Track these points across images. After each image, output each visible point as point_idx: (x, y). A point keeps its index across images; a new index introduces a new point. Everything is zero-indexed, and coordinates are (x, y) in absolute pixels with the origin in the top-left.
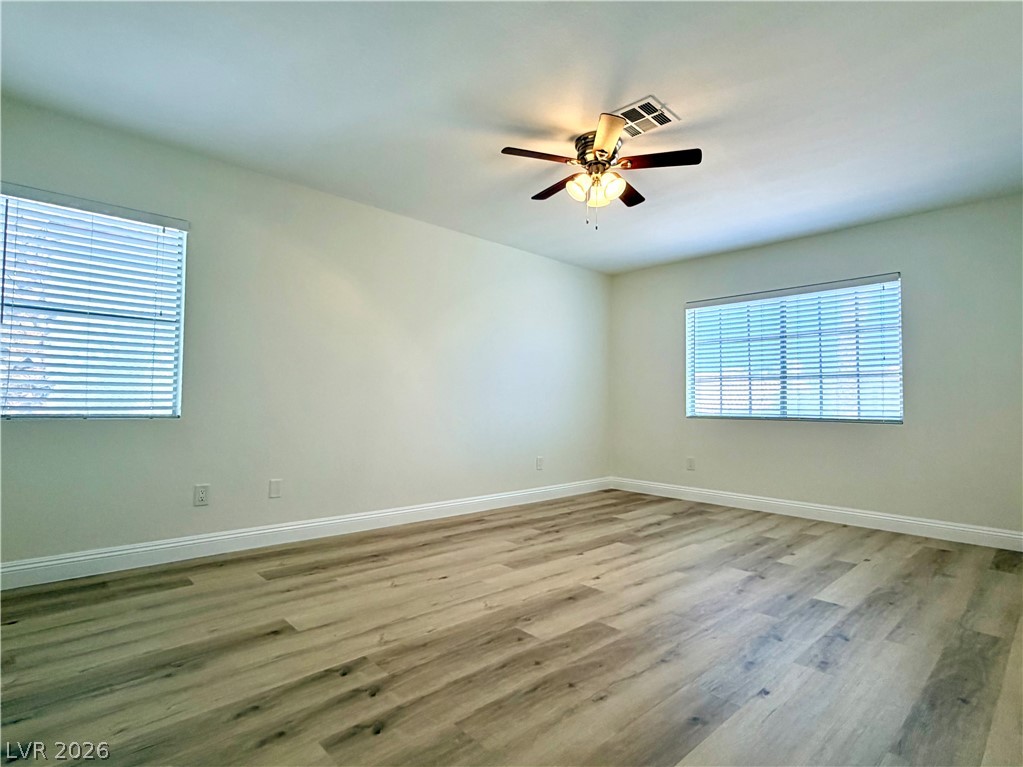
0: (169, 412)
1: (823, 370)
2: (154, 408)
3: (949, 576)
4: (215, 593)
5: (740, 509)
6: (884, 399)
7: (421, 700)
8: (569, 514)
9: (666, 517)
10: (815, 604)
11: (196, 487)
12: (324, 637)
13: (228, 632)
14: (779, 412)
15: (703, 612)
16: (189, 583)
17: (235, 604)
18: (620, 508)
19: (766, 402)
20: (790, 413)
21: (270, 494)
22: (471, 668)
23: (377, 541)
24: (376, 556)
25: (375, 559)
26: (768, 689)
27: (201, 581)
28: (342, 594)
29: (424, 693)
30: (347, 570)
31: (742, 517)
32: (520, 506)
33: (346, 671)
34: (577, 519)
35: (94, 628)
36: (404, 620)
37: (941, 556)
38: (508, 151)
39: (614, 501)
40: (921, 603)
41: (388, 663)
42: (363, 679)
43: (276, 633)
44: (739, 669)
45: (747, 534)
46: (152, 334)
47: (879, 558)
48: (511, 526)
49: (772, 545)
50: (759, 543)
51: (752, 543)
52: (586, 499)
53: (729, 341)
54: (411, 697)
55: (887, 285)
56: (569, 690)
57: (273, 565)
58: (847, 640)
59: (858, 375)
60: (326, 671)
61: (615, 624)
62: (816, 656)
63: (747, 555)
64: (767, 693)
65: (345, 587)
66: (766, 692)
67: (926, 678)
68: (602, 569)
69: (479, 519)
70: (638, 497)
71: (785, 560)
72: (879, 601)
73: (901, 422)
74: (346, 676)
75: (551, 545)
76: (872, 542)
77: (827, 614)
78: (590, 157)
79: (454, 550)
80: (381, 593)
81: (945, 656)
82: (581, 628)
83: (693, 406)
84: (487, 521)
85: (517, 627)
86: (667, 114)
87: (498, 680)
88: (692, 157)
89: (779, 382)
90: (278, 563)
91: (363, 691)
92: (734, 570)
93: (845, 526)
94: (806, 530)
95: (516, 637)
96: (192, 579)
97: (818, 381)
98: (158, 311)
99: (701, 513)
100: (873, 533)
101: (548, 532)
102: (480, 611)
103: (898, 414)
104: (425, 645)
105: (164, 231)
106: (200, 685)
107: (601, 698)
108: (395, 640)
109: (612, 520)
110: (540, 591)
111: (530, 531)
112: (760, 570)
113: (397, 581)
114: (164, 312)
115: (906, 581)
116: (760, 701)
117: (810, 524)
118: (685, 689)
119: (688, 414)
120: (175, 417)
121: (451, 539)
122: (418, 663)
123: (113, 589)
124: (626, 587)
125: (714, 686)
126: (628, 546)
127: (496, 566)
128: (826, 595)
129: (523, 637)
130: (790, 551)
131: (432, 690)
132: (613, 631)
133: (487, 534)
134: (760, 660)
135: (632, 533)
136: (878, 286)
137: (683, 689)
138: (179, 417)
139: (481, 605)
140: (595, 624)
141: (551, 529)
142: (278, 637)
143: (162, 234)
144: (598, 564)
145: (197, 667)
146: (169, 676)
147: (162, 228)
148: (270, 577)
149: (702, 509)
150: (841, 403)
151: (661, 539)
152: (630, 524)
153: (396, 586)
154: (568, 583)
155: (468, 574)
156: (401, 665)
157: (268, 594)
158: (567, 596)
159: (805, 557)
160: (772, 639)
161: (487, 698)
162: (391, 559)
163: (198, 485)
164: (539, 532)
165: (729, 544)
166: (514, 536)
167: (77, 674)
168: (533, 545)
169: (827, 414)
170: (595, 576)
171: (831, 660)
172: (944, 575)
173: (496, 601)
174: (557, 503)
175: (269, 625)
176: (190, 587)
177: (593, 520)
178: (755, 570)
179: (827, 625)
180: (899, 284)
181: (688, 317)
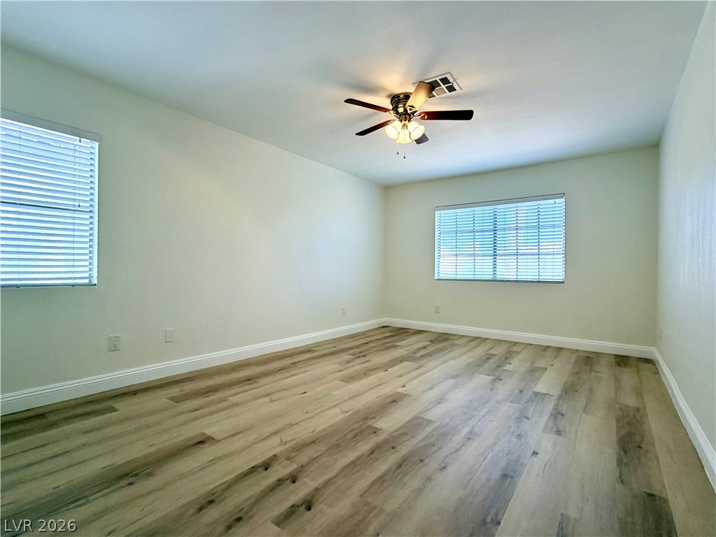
0: (87, 281)
1: (519, 251)
2: (75, 278)
3: (598, 372)
4: (139, 416)
5: (467, 336)
6: (553, 269)
7: (328, 483)
8: (367, 343)
9: (427, 343)
10: (536, 394)
11: (110, 337)
12: (237, 443)
13: (162, 445)
14: (492, 277)
15: (477, 405)
16: (113, 410)
17: (158, 423)
18: (396, 338)
19: (484, 270)
20: (498, 277)
21: (166, 340)
22: (351, 456)
23: (245, 369)
24: (249, 380)
25: (249, 382)
26: (536, 450)
27: (124, 407)
28: (236, 410)
29: (328, 476)
30: (233, 391)
31: (472, 341)
32: (332, 339)
33: (266, 466)
34: (373, 347)
35: (48, 451)
36: (290, 425)
37: (588, 360)
38: (350, 101)
39: (391, 334)
40: (591, 390)
41: (294, 457)
42: (281, 470)
43: (201, 442)
44: (514, 440)
45: (479, 351)
46: (71, 221)
47: (557, 363)
48: (333, 353)
49: (497, 358)
50: (489, 357)
51: (484, 358)
52: (372, 333)
53: (462, 232)
54: (321, 480)
55: (557, 201)
56: (421, 465)
57: (175, 391)
58: (563, 415)
59: (539, 254)
60: (253, 467)
61: (429, 416)
62: (552, 427)
63: (486, 366)
64: (537, 454)
65: (237, 404)
66: (535, 453)
67: (614, 435)
68: (403, 380)
69: (308, 350)
70: (404, 330)
71: (508, 367)
72: (569, 390)
73: (563, 282)
74: (269, 470)
75: (364, 365)
76: (548, 353)
77: (546, 400)
78: (401, 110)
79: (302, 373)
80: (266, 408)
81: (618, 421)
82: (409, 421)
83: (439, 273)
84: (315, 351)
85: (369, 424)
86: (455, 86)
87: (374, 462)
88: (467, 115)
89: (492, 258)
90: (178, 389)
91: (285, 480)
92: (481, 375)
93: (530, 344)
94: (512, 348)
95: (371, 431)
96: (116, 406)
97: (515, 257)
98: (77, 204)
99: (447, 339)
100: (547, 348)
101: (359, 357)
102: (339, 415)
103: (561, 278)
104: (314, 442)
105: (80, 141)
106: (159, 489)
107: (444, 468)
108: (291, 441)
109: (395, 347)
110: (371, 397)
111: (346, 357)
112: (497, 374)
113: (273, 397)
114: (81, 204)
115: (578, 377)
116: (535, 459)
117: (512, 344)
118: (490, 455)
119: (436, 278)
120: (92, 285)
121: (297, 365)
122: (315, 456)
123: (52, 418)
124: (424, 391)
125: (506, 453)
126: (413, 364)
127: (335, 381)
128: (540, 387)
129: (376, 430)
130: (507, 361)
131: (333, 474)
132: (429, 422)
133: (319, 360)
134: (523, 432)
135: (411, 354)
136: (552, 201)
137: (489, 457)
138: (95, 285)
139: (337, 410)
140: (417, 418)
141: (360, 355)
142: (205, 446)
143: (79, 144)
144: (400, 376)
145: (150, 475)
146: (131, 484)
147: (78, 138)
148: (177, 400)
149: (447, 336)
150: (528, 271)
151: (431, 358)
152: (408, 348)
153: (274, 401)
154: (386, 390)
155: (320, 389)
156: (304, 457)
157: (181, 413)
158: (391, 399)
159: (517, 365)
160: (523, 419)
161: (372, 476)
162: (262, 381)
163: (111, 336)
164: (354, 357)
165: (472, 359)
166: (338, 360)
167: (52, 491)
168: (353, 366)
169: (520, 278)
170: (402, 385)
171: (561, 429)
172: (595, 372)
173: (347, 406)
174: (356, 336)
175: (194, 437)
176: (117, 412)
177: (384, 347)
178: (494, 375)
179: (549, 407)
180: (563, 200)
181: (436, 216)
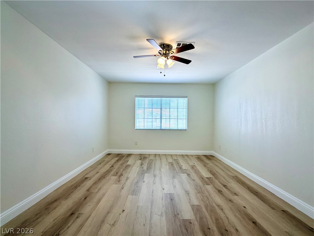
1: (170, 117)
6: (183, 125)
14: (160, 128)
19: (156, 125)
49: (174, 164)
59: (178, 119)
62: (231, 193)
67: (246, 190)
81: (239, 183)
89: (160, 120)
97: (169, 120)
100: (183, 156)
101: (120, 176)
103: (186, 128)
109: (129, 166)
117: (170, 156)
136: (183, 99)
141: (118, 174)
150: (174, 125)
152: (136, 166)
169: (171, 128)
180: (187, 99)
181: (136, 99)
